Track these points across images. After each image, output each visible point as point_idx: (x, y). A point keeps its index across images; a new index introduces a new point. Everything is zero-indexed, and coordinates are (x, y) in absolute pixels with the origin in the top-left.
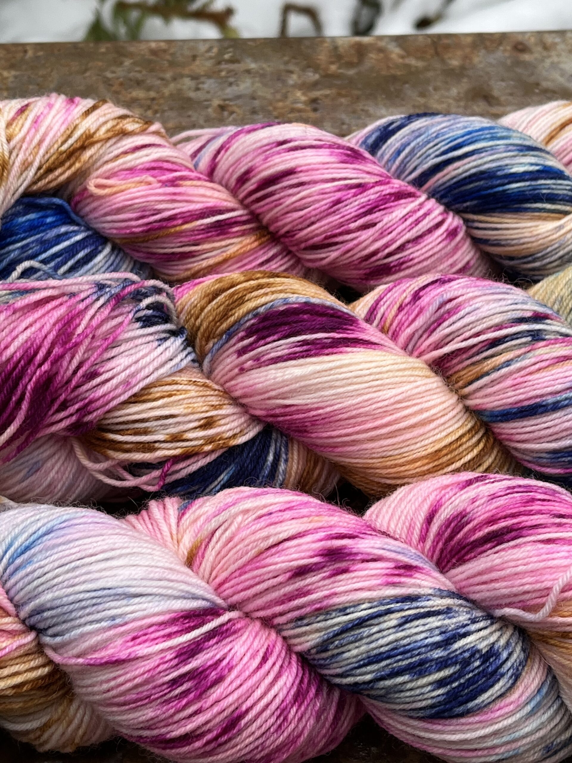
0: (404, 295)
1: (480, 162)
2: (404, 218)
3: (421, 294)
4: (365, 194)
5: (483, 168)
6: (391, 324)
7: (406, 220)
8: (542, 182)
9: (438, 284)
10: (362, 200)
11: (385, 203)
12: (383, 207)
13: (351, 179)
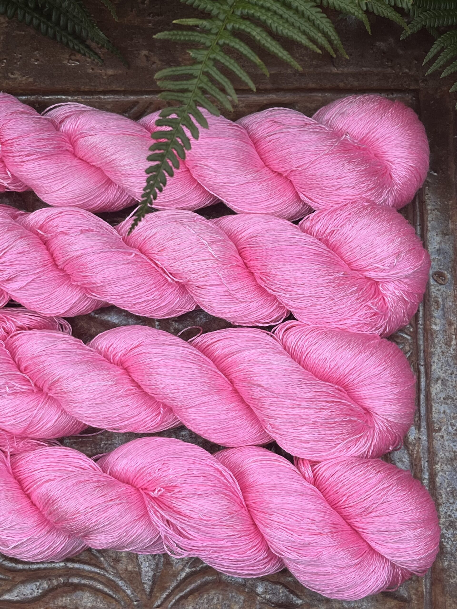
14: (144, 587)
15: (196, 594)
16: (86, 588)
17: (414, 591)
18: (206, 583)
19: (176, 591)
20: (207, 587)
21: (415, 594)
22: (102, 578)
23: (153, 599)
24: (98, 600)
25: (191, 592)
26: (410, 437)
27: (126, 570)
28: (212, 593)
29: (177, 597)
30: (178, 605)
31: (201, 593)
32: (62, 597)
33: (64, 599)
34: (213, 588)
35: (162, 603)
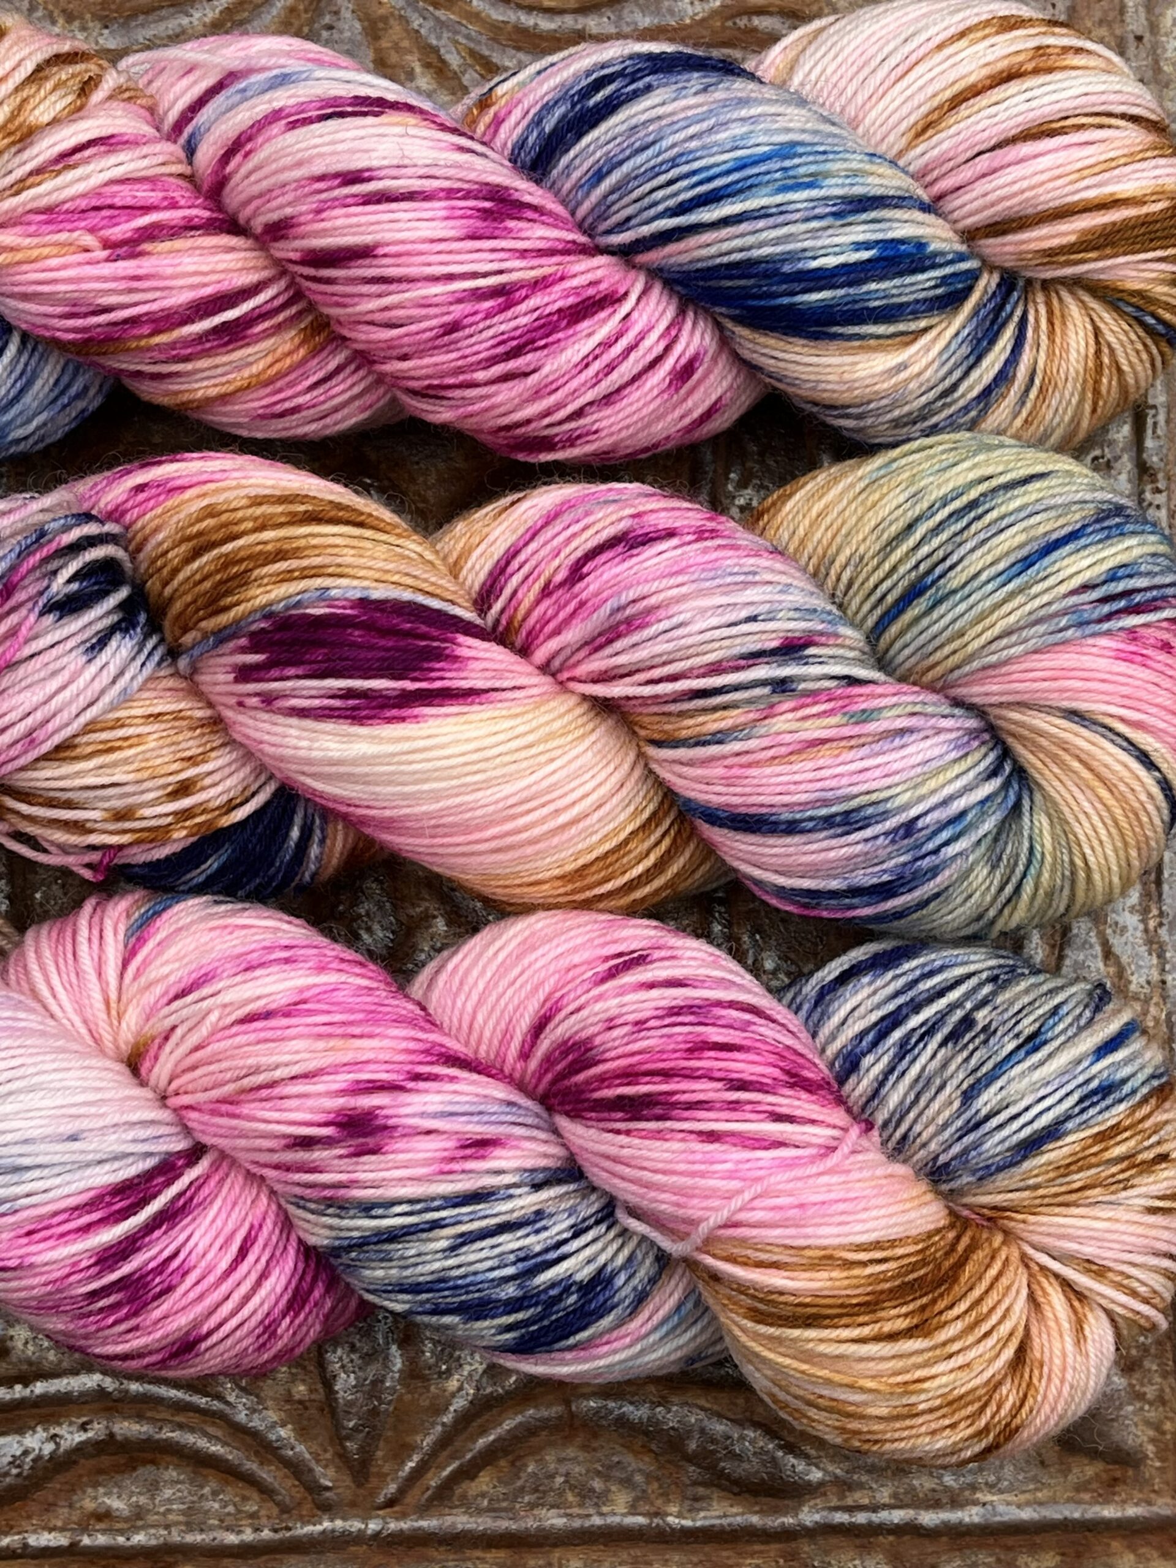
0: (556, 562)
1: (750, 240)
2: (585, 363)
3: (585, 570)
4: (509, 314)
5: (756, 253)
6: (524, 619)
7: (587, 366)
8: (873, 286)
9: (620, 549)
10: (503, 327)
11: (548, 336)
12: (542, 343)
13: (485, 275)
14: (344, 1448)
15: (503, 1463)
16: (168, 1459)
17: (1151, 1433)
18: (529, 1431)
19: (445, 1454)
20: (534, 1441)
21: (1152, 1440)
22: (214, 1424)
23: (374, 1482)
24: (207, 1490)
25: (488, 1458)
26: (1134, 979)
27: (289, 1399)
28: (550, 1457)
29: (446, 1473)
30: (450, 1498)
31: (519, 1458)
32: (95, 1485)
33: (101, 1490)
34: (552, 1444)
35: (402, 1491)
